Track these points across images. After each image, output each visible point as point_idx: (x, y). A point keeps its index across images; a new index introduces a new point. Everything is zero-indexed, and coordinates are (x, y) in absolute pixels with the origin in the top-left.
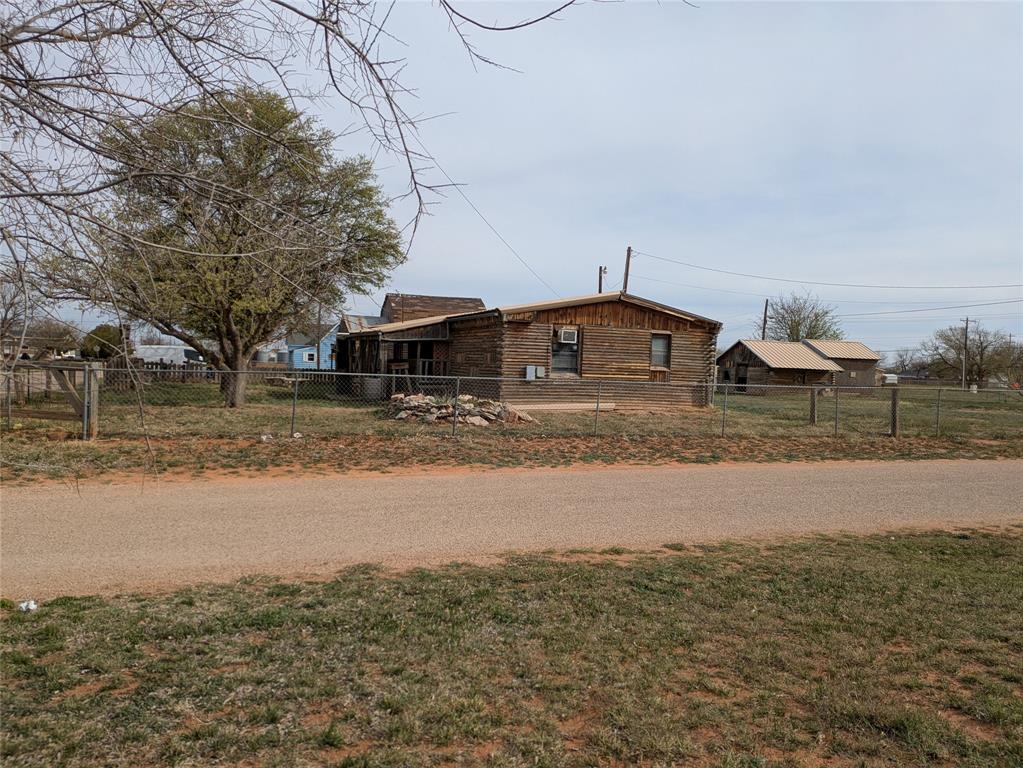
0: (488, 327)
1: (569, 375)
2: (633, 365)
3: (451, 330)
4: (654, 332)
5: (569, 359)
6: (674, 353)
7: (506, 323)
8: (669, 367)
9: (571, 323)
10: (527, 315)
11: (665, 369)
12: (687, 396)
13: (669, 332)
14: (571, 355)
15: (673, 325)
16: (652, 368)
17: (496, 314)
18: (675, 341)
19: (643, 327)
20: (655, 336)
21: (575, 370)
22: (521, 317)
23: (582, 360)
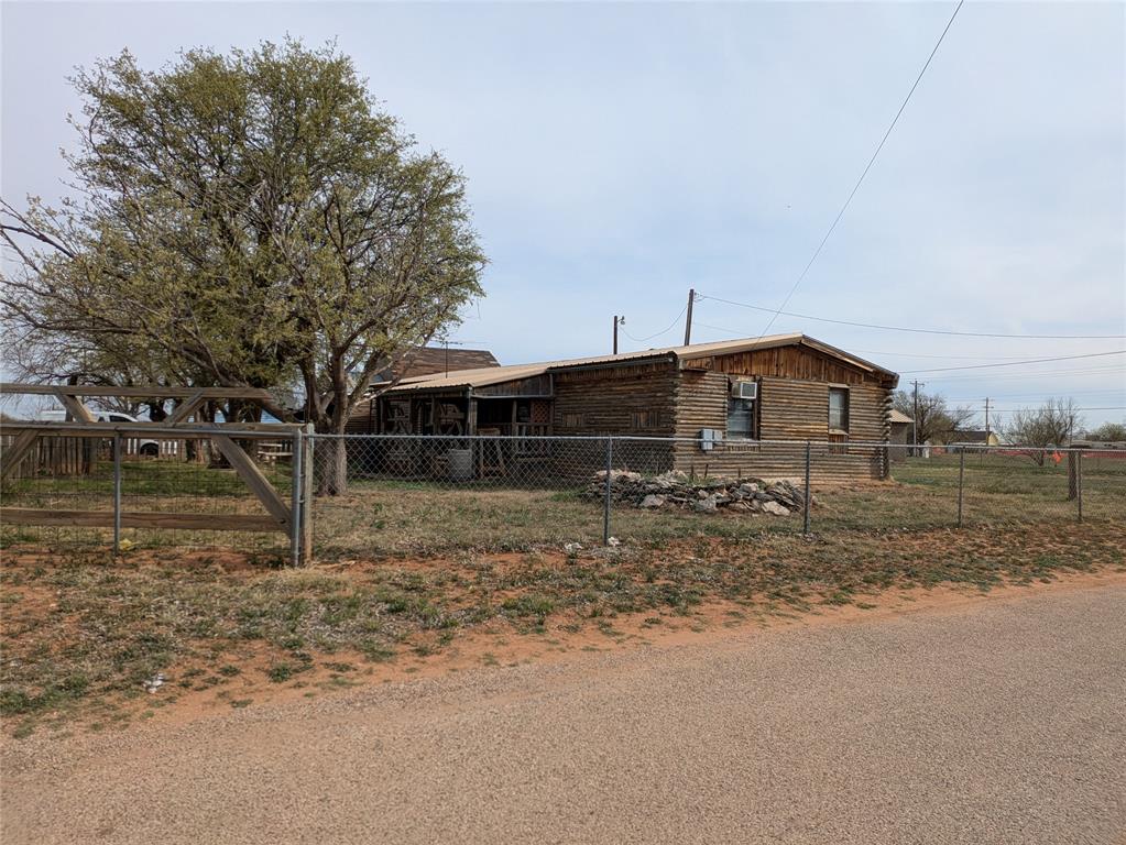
0: (639, 378)
1: (746, 440)
2: (811, 427)
3: (556, 384)
4: (832, 385)
5: (744, 420)
6: (852, 412)
7: (682, 371)
8: (847, 430)
9: (746, 374)
10: (704, 361)
11: (843, 433)
12: (865, 466)
13: (845, 386)
14: (747, 415)
15: (849, 377)
16: (831, 432)
17: (671, 360)
18: (853, 397)
19: (819, 380)
20: (832, 389)
21: (750, 435)
22: (695, 364)
23: (759, 421)
